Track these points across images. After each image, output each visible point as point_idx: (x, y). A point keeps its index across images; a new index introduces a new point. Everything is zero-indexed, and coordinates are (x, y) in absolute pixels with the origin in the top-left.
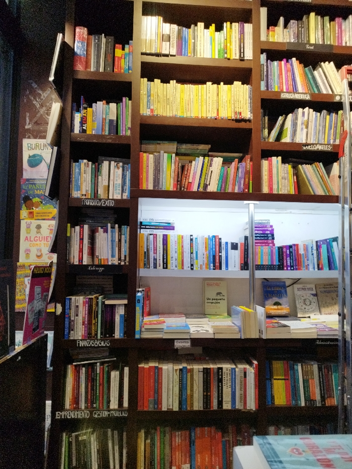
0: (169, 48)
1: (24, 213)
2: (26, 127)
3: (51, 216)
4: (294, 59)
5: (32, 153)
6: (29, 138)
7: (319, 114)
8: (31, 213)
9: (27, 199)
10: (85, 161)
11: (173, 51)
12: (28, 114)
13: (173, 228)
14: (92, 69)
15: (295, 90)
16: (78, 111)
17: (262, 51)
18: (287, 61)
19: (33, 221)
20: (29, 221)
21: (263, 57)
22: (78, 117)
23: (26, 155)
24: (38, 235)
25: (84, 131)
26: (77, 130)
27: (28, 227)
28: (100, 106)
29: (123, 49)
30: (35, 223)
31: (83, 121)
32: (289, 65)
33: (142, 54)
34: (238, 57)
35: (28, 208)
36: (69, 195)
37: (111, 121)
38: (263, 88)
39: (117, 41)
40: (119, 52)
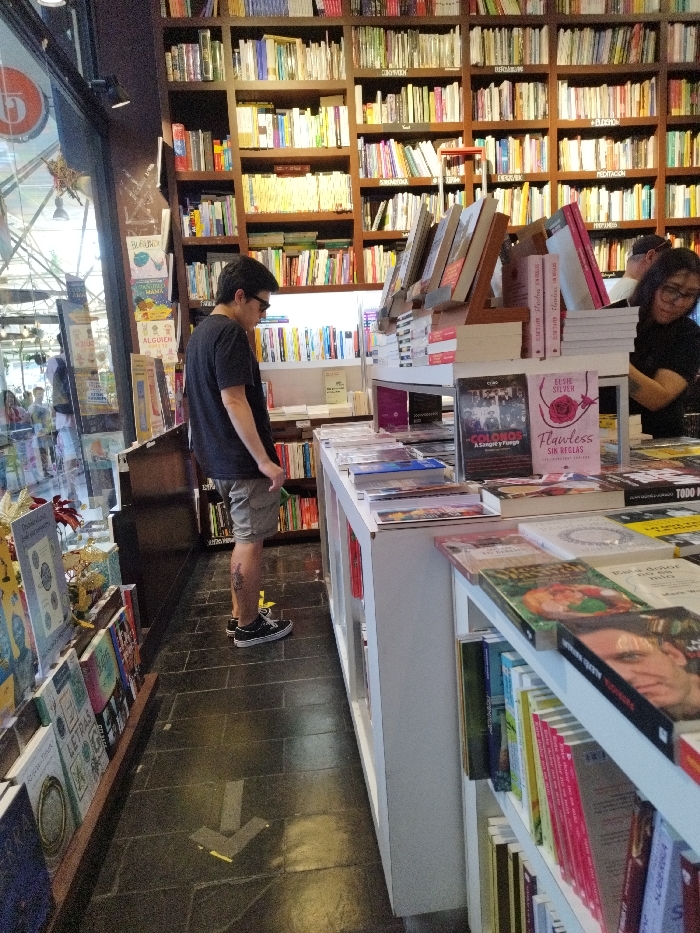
0: (266, 141)
1: (138, 315)
2: (127, 222)
3: (166, 316)
4: (392, 140)
5: (137, 251)
6: (131, 235)
7: (418, 197)
8: (146, 314)
9: (139, 300)
10: (199, 263)
11: (271, 145)
12: (126, 208)
13: (287, 321)
14: (194, 168)
15: (394, 176)
16: (185, 213)
17: (359, 136)
18: (385, 144)
20: (145, 323)
21: (361, 141)
22: (186, 220)
23: (132, 253)
24: (156, 336)
25: (194, 234)
26: (187, 233)
27: (145, 329)
29: (221, 144)
30: (150, 324)
31: (192, 223)
32: (387, 148)
33: (241, 149)
34: (335, 145)
35: (142, 309)
36: (188, 297)
37: (218, 221)
38: (362, 176)
40: (218, 149)
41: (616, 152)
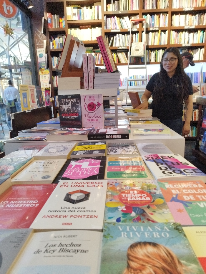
0: (75, 18)
1: (40, 73)
2: (37, 44)
3: (48, 73)
4: (116, 17)
5: (40, 53)
6: (38, 48)
7: (124, 35)
8: (42, 73)
9: (40, 68)
10: (55, 57)
11: (77, 19)
12: (37, 40)
14: (54, 27)
15: (116, 28)
16: (51, 41)
17: (105, 15)
18: (113, 18)
19: (43, 75)
20: (42, 75)
21: (105, 17)
22: (51, 43)
23: (38, 54)
24: (45, 79)
25: (54, 48)
26: (51, 48)
27: (42, 77)
28: (57, 39)
29: (62, 19)
30: (44, 75)
31: (53, 45)
32: (114, 19)
33: (68, 21)
34: (97, 19)
35: (41, 71)
36: (52, 68)
37: (61, 44)
38: (105, 29)
39: (60, 17)
40: (61, 21)
41: (192, 19)
